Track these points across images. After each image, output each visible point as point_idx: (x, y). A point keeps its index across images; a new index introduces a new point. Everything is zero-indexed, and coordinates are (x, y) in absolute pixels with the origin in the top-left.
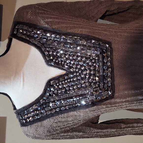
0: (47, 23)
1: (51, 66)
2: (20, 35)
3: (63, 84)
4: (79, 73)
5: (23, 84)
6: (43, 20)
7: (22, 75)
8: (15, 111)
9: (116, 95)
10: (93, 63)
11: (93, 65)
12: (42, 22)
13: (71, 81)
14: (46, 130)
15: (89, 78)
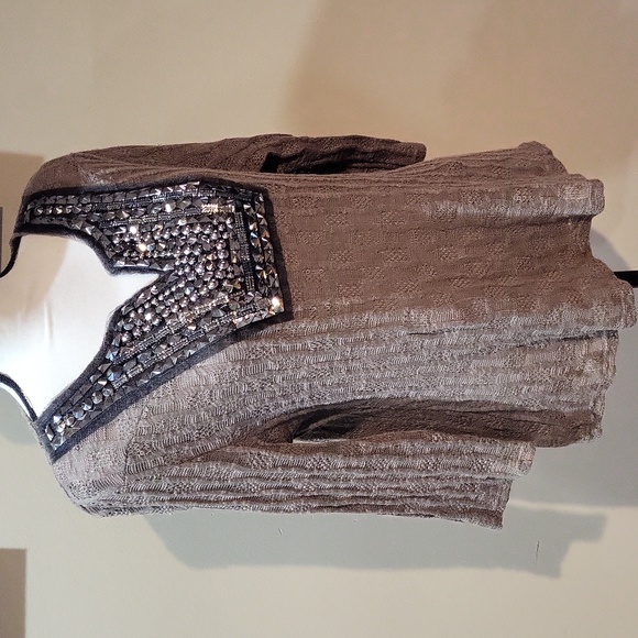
1: (120, 270)
2: (37, 221)
3: (153, 307)
4: (191, 266)
5: (51, 332)
7: (46, 309)
9: (298, 309)
10: (222, 233)
13: (172, 293)
15: (216, 269)
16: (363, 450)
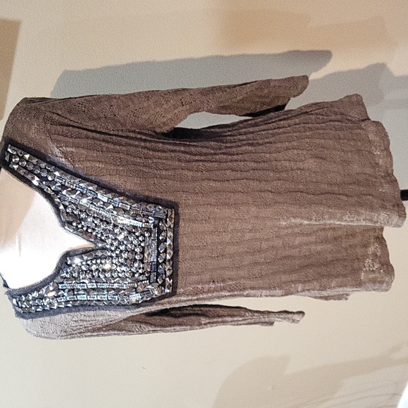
0: (65, 155)
6: (57, 147)
8: (6, 290)
10: (141, 242)
11: (140, 245)
12: (56, 151)
14: (59, 329)
16: (203, 322)
